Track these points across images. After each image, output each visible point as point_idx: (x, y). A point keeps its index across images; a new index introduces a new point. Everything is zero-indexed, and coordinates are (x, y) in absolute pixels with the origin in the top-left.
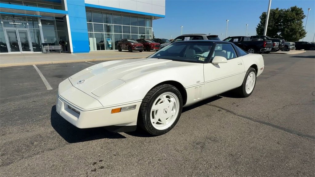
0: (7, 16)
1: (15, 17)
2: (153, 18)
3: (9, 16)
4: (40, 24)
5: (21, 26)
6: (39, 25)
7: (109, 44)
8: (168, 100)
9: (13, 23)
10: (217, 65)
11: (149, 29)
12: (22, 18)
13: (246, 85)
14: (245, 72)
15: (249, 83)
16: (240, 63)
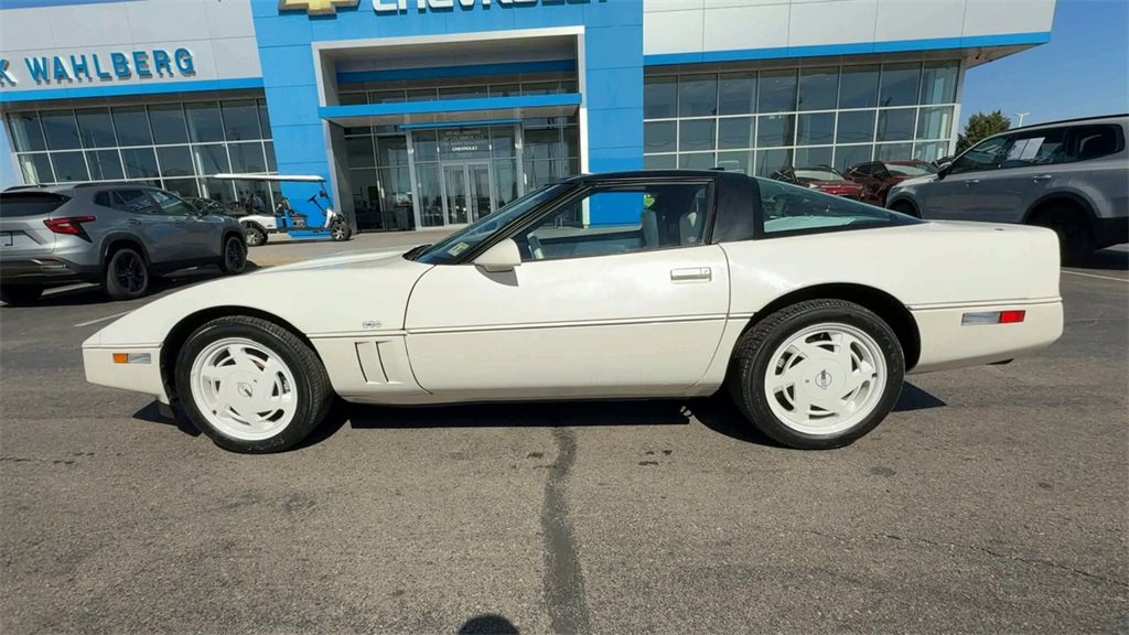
0: (449, 130)
1: (466, 133)
2: (971, 59)
3: (451, 130)
4: (519, 144)
5: (474, 155)
6: (516, 146)
8: (255, 362)
9: (459, 149)
10: (504, 274)
11: (938, 112)
12: (479, 132)
13: (772, 383)
14: (728, 318)
15: (807, 381)
16: (697, 272)
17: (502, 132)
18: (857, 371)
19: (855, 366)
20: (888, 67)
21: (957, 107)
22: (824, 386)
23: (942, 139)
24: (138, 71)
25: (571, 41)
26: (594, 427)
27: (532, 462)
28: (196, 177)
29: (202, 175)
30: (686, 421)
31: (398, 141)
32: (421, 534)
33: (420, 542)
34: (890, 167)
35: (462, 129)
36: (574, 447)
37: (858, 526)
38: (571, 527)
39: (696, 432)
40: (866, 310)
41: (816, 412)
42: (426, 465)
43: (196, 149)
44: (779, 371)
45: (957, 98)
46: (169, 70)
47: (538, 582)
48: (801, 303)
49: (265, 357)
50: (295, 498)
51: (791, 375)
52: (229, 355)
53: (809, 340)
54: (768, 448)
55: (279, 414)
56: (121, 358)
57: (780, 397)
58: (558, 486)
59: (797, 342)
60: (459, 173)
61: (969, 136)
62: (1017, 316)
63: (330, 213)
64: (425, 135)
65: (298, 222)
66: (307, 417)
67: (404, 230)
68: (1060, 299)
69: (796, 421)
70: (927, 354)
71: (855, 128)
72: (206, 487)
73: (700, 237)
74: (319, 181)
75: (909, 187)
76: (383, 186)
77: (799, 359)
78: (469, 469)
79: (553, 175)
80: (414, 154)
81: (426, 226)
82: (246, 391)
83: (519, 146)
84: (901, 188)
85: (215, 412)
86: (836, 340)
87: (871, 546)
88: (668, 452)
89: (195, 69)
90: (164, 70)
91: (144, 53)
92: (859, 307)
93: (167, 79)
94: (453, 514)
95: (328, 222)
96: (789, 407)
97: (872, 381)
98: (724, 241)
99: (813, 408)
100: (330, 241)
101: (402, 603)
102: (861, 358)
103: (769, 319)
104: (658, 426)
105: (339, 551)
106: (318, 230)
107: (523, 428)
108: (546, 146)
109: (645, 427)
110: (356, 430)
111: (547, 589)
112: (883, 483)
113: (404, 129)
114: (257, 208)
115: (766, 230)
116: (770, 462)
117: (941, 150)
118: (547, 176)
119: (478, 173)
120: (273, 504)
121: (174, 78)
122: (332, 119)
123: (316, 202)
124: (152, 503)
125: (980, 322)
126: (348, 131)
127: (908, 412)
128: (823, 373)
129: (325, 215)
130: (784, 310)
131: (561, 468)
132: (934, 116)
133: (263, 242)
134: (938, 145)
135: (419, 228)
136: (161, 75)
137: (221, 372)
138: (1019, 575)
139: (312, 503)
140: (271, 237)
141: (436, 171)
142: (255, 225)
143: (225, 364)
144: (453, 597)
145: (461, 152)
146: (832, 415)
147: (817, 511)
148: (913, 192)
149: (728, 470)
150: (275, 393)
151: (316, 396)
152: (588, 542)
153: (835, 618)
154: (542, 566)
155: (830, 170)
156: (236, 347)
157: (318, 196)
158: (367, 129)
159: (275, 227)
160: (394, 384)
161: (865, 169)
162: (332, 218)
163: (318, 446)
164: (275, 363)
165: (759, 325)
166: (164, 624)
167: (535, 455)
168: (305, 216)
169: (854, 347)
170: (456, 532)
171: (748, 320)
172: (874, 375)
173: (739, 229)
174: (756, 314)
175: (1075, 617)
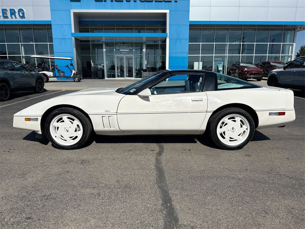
0: (119, 43)
1: (125, 44)
2: (298, 29)
3: (120, 43)
4: (144, 49)
5: (128, 53)
7: (219, 69)
8: (70, 121)
9: (122, 50)
10: (146, 98)
11: (289, 45)
12: (130, 44)
13: (219, 131)
14: (207, 112)
15: (229, 130)
16: (199, 99)
17: (138, 45)
18: (242, 128)
19: (241, 126)
20: (272, 30)
21: (294, 44)
22: (233, 132)
23: (290, 54)
24: (3, 16)
25: (165, 15)
26: (169, 144)
27: (151, 152)
28: (21, 55)
29: (23, 55)
30: (196, 142)
31: (100, 46)
32: (122, 169)
33: (122, 170)
34: (272, 64)
35: (124, 43)
36: (163, 149)
37: (238, 167)
38: (163, 167)
39: (198, 145)
40: (244, 111)
41: (231, 139)
42: (121, 153)
43: (22, 45)
44: (221, 127)
45: (294, 41)
46: (15, 16)
47: (154, 179)
48: (227, 109)
49: (73, 120)
50: (83, 161)
51: (224, 129)
52: (62, 119)
53: (229, 119)
54: (218, 150)
55: (76, 137)
56: (28, 119)
57: (221, 134)
58: (159, 158)
59: (226, 119)
60: (122, 59)
61: (300, 53)
62: (283, 114)
63: (73, 72)
64: (110, 44)
65: (61, 74)
66: (85, 138)
67: (100, 79)
68: (294, 109)
69: (226, 142)
70: (261, 123)
71: (261, 49)
72: (55, 158)
73: (200, 90)
74: (70, 60)
75: (275, 72)
76: (93, 62)
77: (226, 124)
78: (133, 154)
79: (155, 61)
80: (106, 51)
81: (109, 78)
82: (67, 130)
83: (144, 50)
84: (273, 72)
85: (56, 137)
86: (236, 119)
87: (240, 171)
88: (190, 150)
89: (25, 16)
90: (13, 16)
91: (6, 9)
92: (242, 110)
93: (14, 19)
94: (130, 164)
95: (72, 75)
96: (224, 138)
97: (246, 131)
98: (206, 91)
99: (231, 138)
100: (73, 82)
101: (119, 183)
102: (243, 124)
103: (218, 113)
104: (188, 144)
105: (100, 172)
106: (69, 77)
107: (148, 144)
108: (154, 50)
109: (184, 144)
110: (97, 144)
111: (157, 180)
112: (247, 158)
113: (102, 42)
114: (45, 68)
115: (218, 88)
116: (218, 153)
117: (289, 58)
118: (153, 61)
119: (129, 59)
120: (77, 162)
121: (17, 19)
122: (76, 37)
123: (68, 67)
124: (40, 162)
125: (273, 115)
126: (81, 41)
127: (259, 141)
128: (233, 128)
129: (72, 72)
130: (222, 110)
131: (160, 153)
132: (287, 46)
133: (47, 81)
134: (289, 56)
135: (106, 78)
136: (12, 18)
137: (59, 124)
138: (273, 177)
139: (89, 162)
140: (50, 79)
141: (113, 58)
142: (44, 74)
143: (61, 122)
144: (132, 182)
145: (123, 51)
146: (236, 140)
147: (228, 164)
148: (276, 74)
149: (206, 155)
150: (76, 131)
151: (88, 132)
152: (167, 170)
153: (227, 185)
154: (155, 175)
155: (252, 64)
156: (65, 117)
157: (70, 65)
158: (89, 41)
159: (52, 76)
160: (112, 129)
161: (264, 63)
162: (74, 73)
163: (87, 148)
164: (77, 122)
165: (216, 114)
166: (56, 188)
167: (152, 150)
168: (64, 72)
169: (241, 121)
170: (132, 168)
171: (212, 113)
172: (247, 129)
173: (211, 87)
174: (214, 111)
175: (283, 185)
